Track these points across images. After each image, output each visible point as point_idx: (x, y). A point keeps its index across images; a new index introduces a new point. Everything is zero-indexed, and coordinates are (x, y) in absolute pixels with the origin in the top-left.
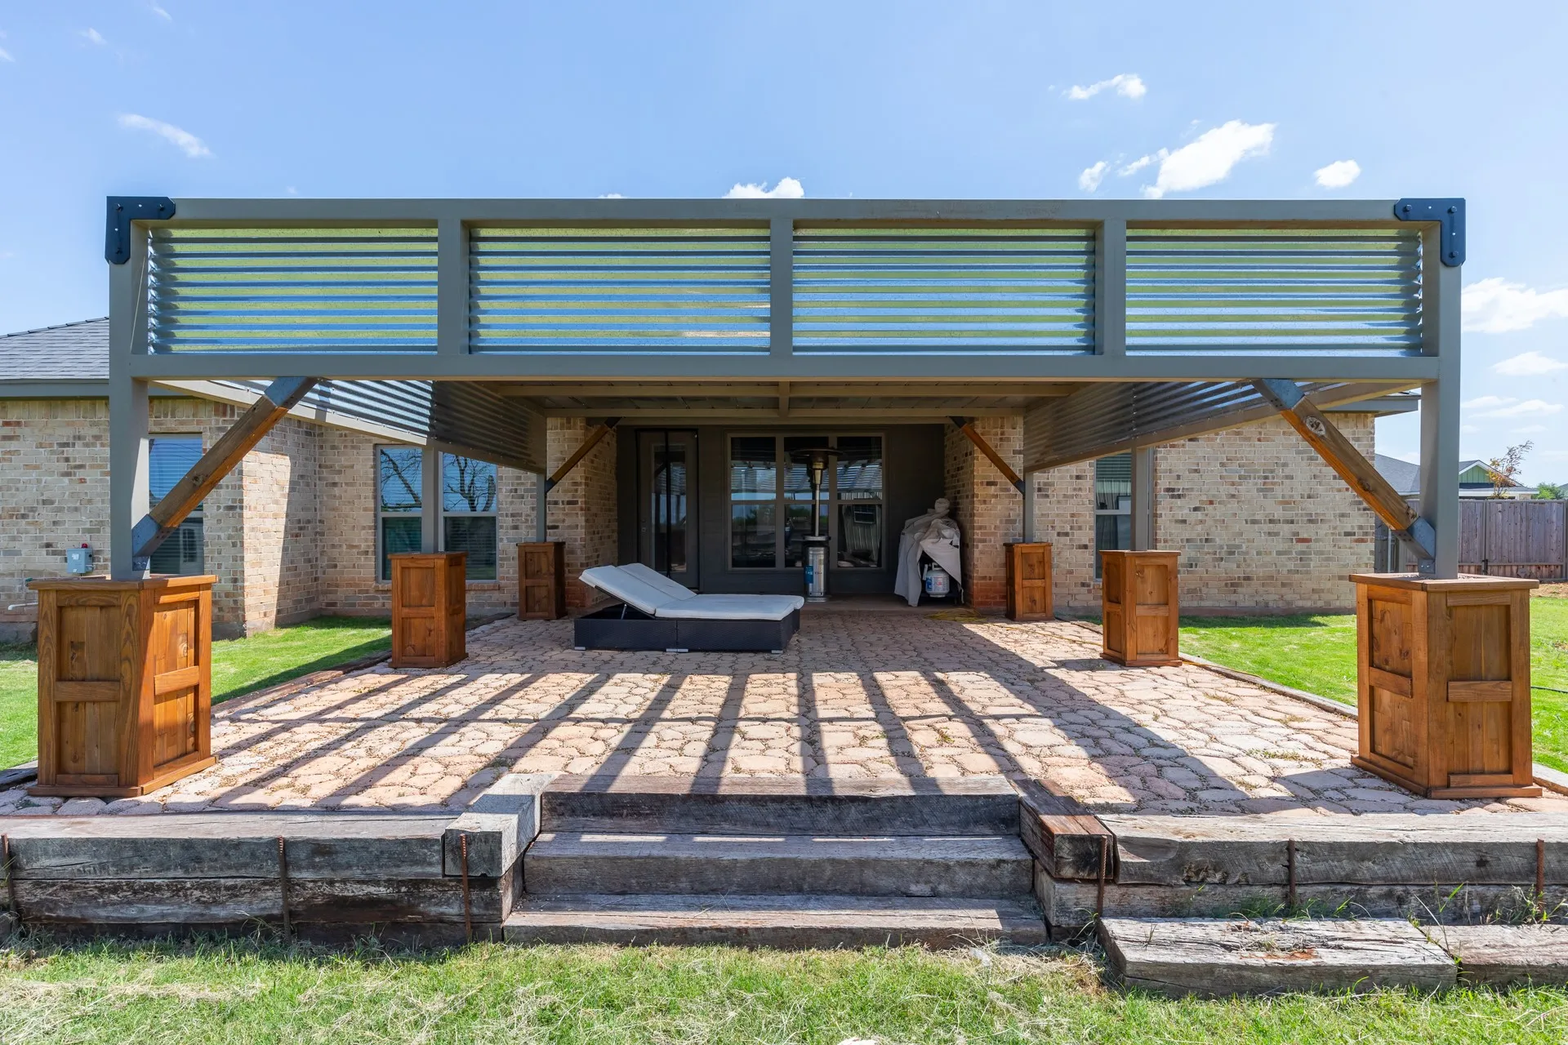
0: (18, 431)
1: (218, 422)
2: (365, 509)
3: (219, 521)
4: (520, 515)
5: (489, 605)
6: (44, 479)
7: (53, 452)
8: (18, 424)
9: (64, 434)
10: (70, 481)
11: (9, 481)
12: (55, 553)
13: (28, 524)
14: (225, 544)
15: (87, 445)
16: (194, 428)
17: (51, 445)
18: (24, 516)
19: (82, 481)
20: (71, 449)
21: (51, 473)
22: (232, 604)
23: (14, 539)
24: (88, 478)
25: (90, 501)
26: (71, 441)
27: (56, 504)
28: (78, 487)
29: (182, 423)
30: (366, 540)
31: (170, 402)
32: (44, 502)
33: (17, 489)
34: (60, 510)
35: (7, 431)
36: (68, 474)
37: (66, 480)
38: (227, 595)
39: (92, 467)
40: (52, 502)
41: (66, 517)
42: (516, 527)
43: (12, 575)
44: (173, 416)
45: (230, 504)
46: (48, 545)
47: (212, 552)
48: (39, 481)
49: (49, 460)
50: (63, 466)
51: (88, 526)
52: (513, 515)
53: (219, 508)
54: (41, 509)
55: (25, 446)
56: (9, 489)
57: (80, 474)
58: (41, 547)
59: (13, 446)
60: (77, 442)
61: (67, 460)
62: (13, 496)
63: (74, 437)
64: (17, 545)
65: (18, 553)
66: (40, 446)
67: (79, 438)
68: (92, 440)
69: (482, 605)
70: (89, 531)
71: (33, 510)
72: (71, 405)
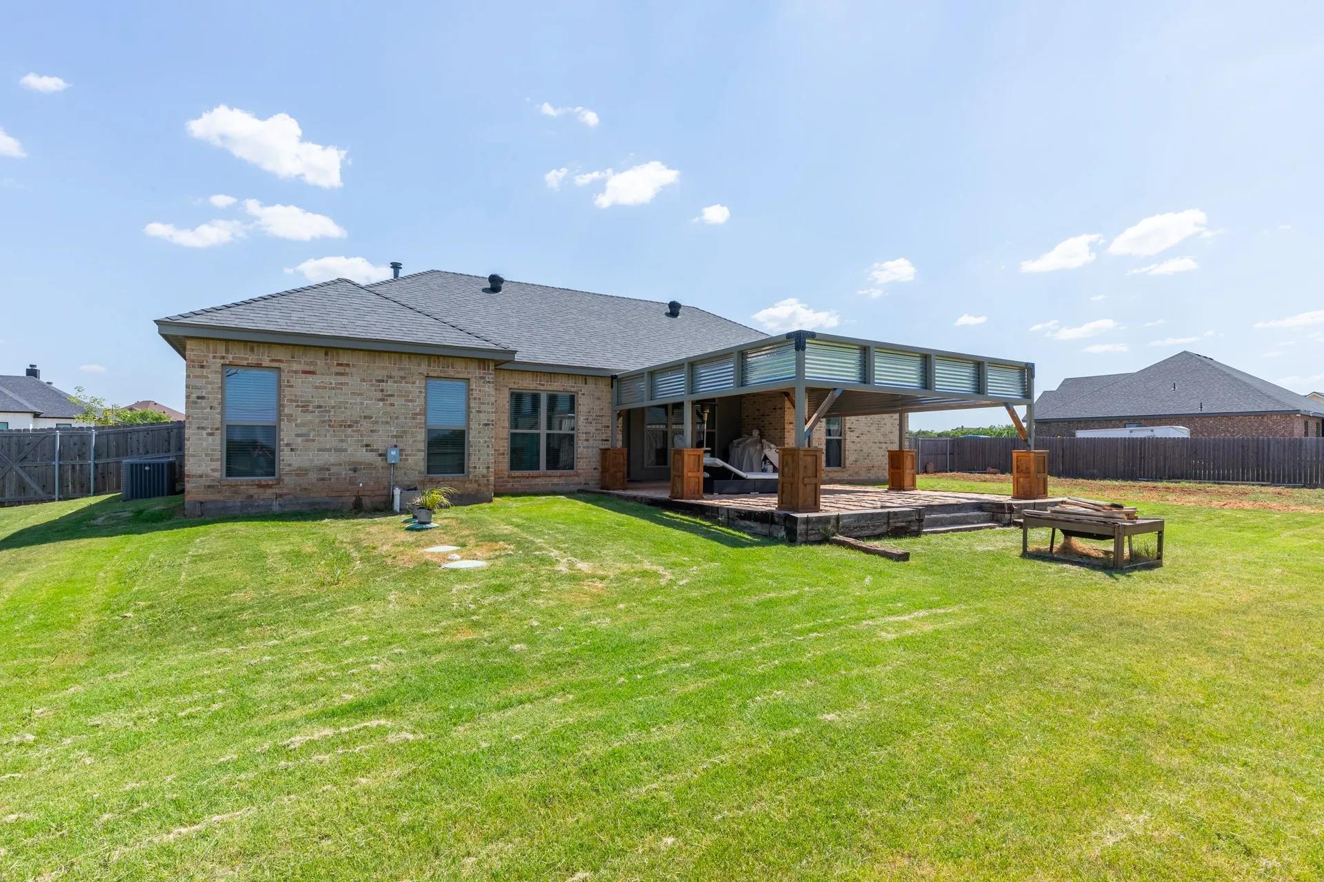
0: (347, 370)
1: (480, 373)
2: (503, 428)
3: (479, 432)
4: (589, 433)
5: (572, 484)
6: (365, 402)
7: (372, 385)
8: (348, 365)
9: (380, 374)
10: (384, 404)
11: (340, 402)
12: (372, 451)
13: (354, 431)
14: (483, 446)
15: (395, 382)
16: (466, 376)
17: (371, 381)
18: (350, 426)
19: (392, 405)
20: (385, 384)
21: (371, 399)
22: (486, 482)
23: (342, 441)
24: (396, 403)
25: (397, 418)
26: (385, 379)
27: (373, 419)
28: (389, 409)
29: (458, 372)
30: (503, 446)
31: (450, 360)
32: (365, 417)
33: (346, 408)
34: (376, 422)
35: (340, 369)
36: (382, 400)
37: (381, 404)
38: (483, 476)
39: (398, 396)
40: (371, 418)
41: (381, 428)
42: (587, 440)
43: (340, 465)
44: (453, 367)
45: (486, 422)
46: (367, 446)
47: (475, 450)
48: (362, 404)
49: (370, 390)
50: (379, 395)
51: (395, 433)
52: (586, 433)
53: (479, 424)
54: (364, 422)
55: (353, 381)
56: (340, 408)
57: (391, 400)
58: (362, 446)
59: (343, 379)
60: (389, 380)
61: (382, 390)
62: (343, 412)
63: (388, 376)
64: (344, 445)
65: (346, 450)
66: (363, 380)
67: (391, 377)
68: (399, 379)
69: (568, 484)
70: (396, 437)
71: (357, 422)
72: (386, 356)
